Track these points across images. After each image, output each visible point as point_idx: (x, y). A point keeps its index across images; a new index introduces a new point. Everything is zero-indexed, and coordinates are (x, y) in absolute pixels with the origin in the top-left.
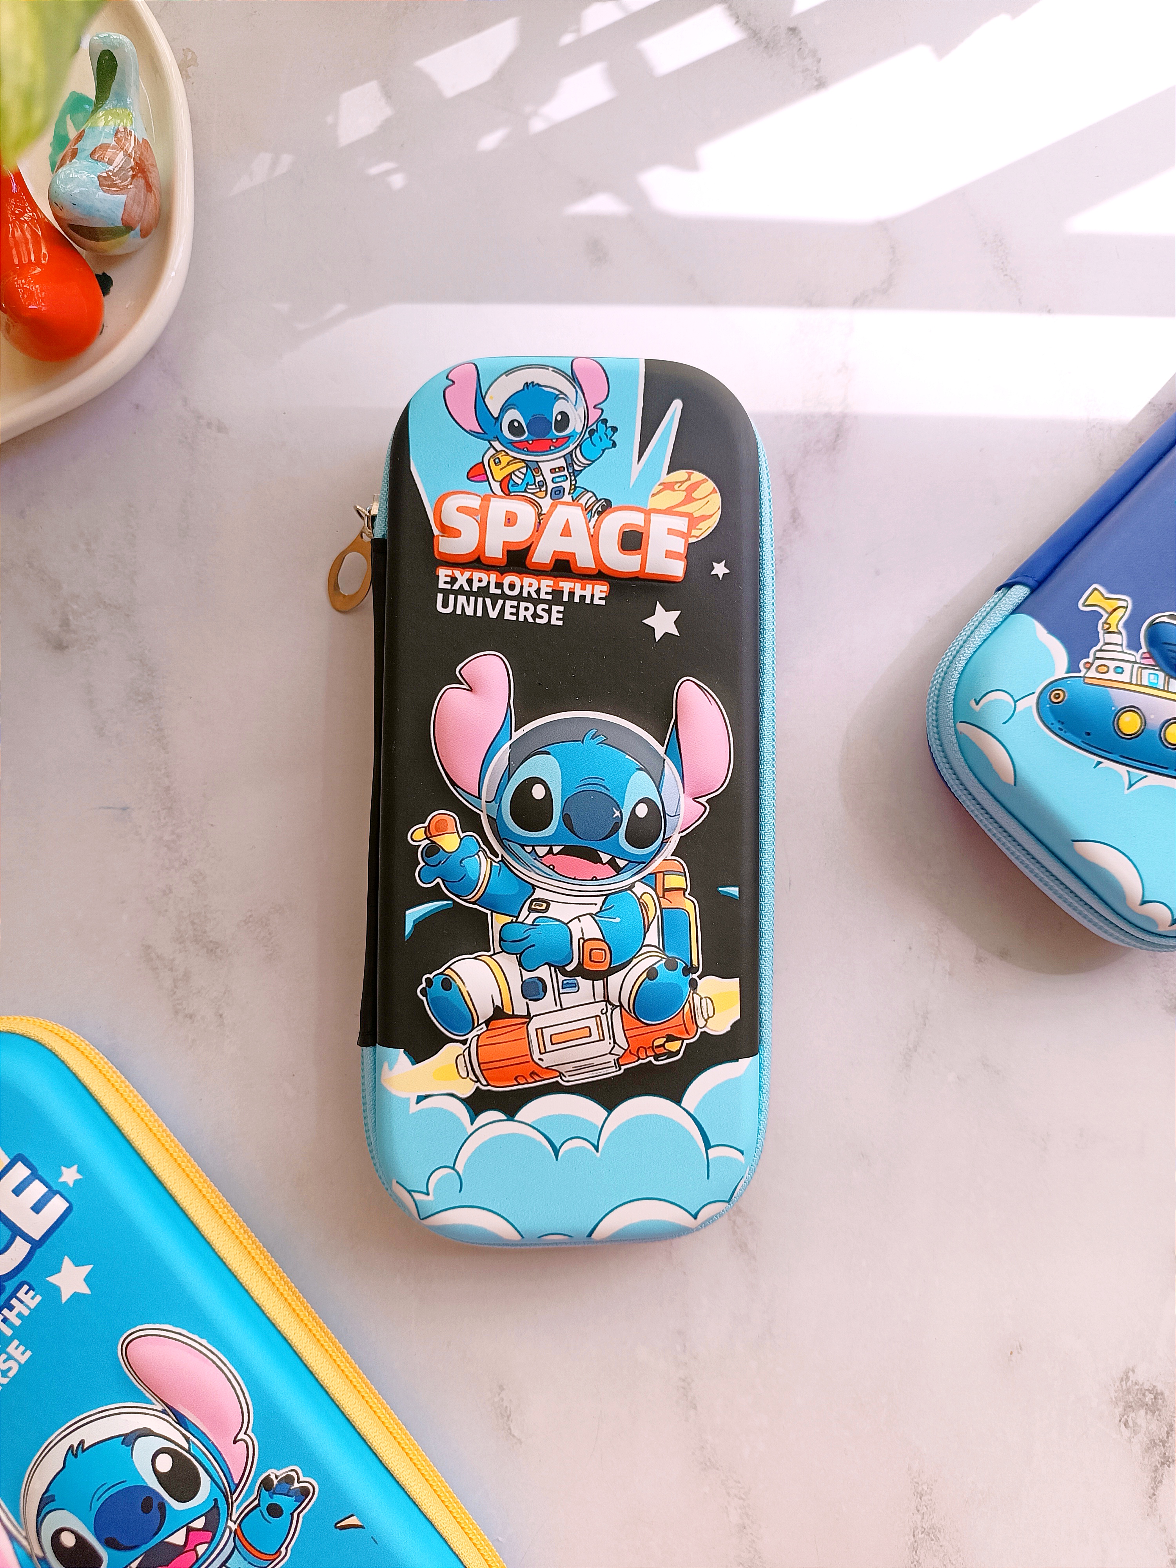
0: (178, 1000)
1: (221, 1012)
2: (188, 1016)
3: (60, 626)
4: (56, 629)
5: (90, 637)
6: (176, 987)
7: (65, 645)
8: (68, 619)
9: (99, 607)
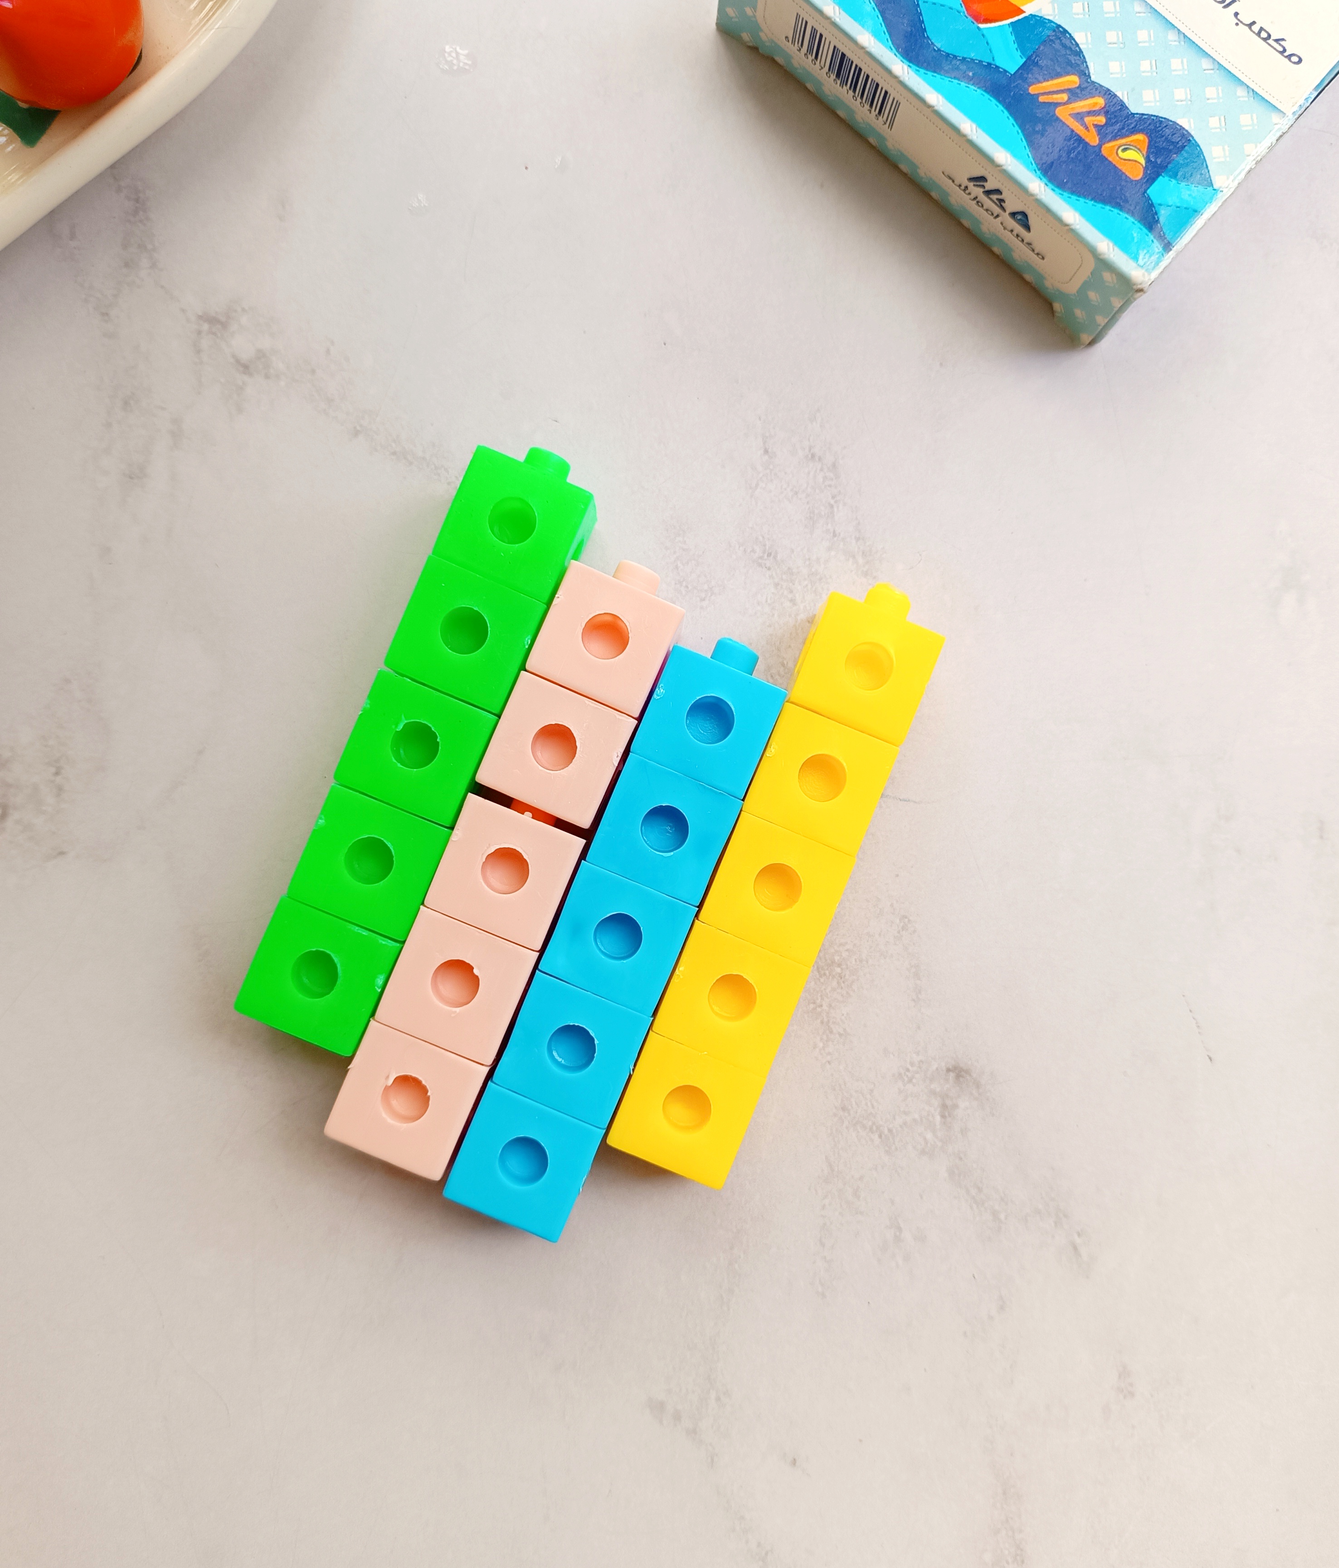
0: (830, 486)
1: (766, 457)
2: (817, 460)
3: (956, 1106)
4: (963, 1103)
5: (910, 1081)
6: (832, 506)
7: (952, 1075)
8: (943, 1116)
9: (890, 1131)
